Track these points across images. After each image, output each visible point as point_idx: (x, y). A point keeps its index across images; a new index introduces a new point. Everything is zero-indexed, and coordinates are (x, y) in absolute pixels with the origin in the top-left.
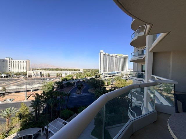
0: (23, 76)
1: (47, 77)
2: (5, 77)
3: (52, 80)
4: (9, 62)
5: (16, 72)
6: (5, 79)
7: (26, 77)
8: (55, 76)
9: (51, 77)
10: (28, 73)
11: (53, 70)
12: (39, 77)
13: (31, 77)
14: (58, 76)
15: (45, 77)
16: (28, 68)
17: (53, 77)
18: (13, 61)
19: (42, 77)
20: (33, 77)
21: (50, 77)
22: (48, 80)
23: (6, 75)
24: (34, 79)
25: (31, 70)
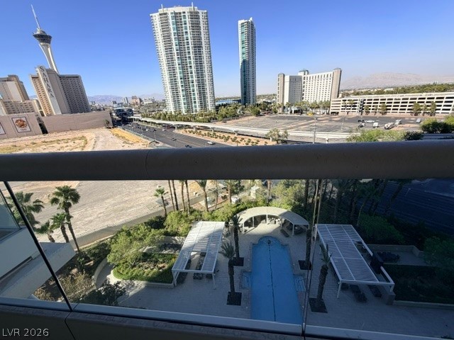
0: (323, 111)
1: (378, 115)
2: (296, 112)
3: (389, 125)
4: (303, 81)
5: (311, 101)
6: (296, 115)
7: (328, 114)
8: (406, 114)
9: (390, 114)
10: (332, 103)
11: (405, 91)
12: (355, 114)
13: (338, 113)
14: (416, 114)
15: (371, 114)
16: (335, 90)
17: (398, 114)
18: (308, 76)
19: (364, 114)
20: (340, 114)
21: (388, 115)
22: (376, 124)
23: (296, 109)
24: (343, 120)
25: (340, 95)
